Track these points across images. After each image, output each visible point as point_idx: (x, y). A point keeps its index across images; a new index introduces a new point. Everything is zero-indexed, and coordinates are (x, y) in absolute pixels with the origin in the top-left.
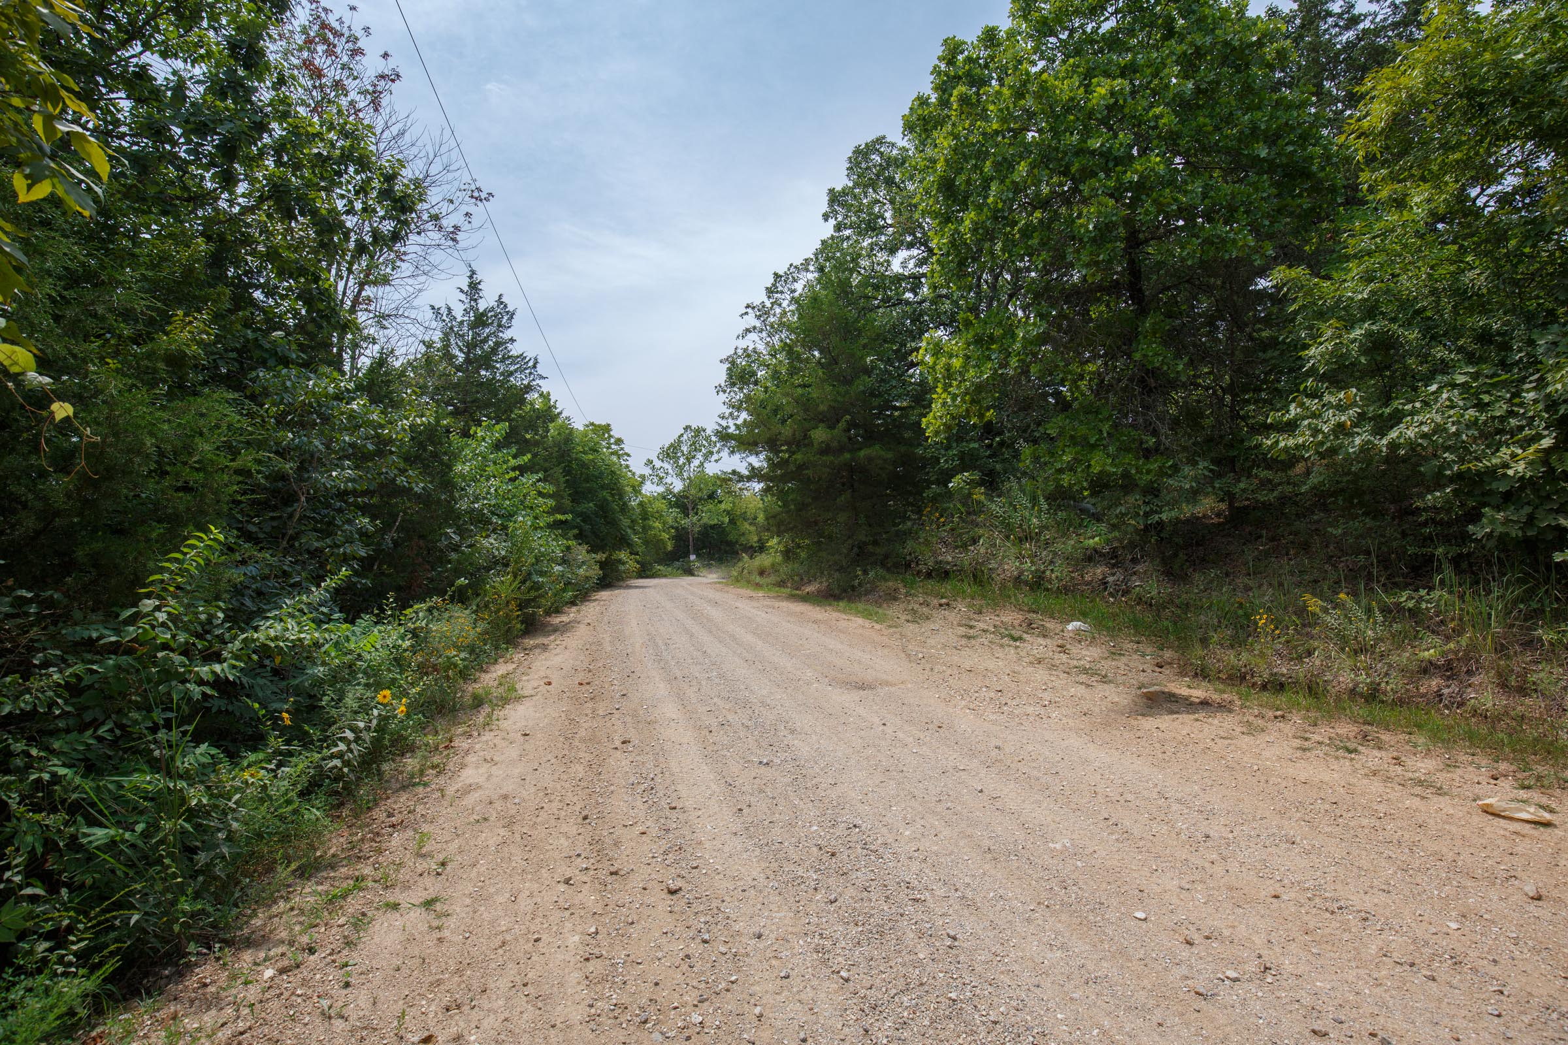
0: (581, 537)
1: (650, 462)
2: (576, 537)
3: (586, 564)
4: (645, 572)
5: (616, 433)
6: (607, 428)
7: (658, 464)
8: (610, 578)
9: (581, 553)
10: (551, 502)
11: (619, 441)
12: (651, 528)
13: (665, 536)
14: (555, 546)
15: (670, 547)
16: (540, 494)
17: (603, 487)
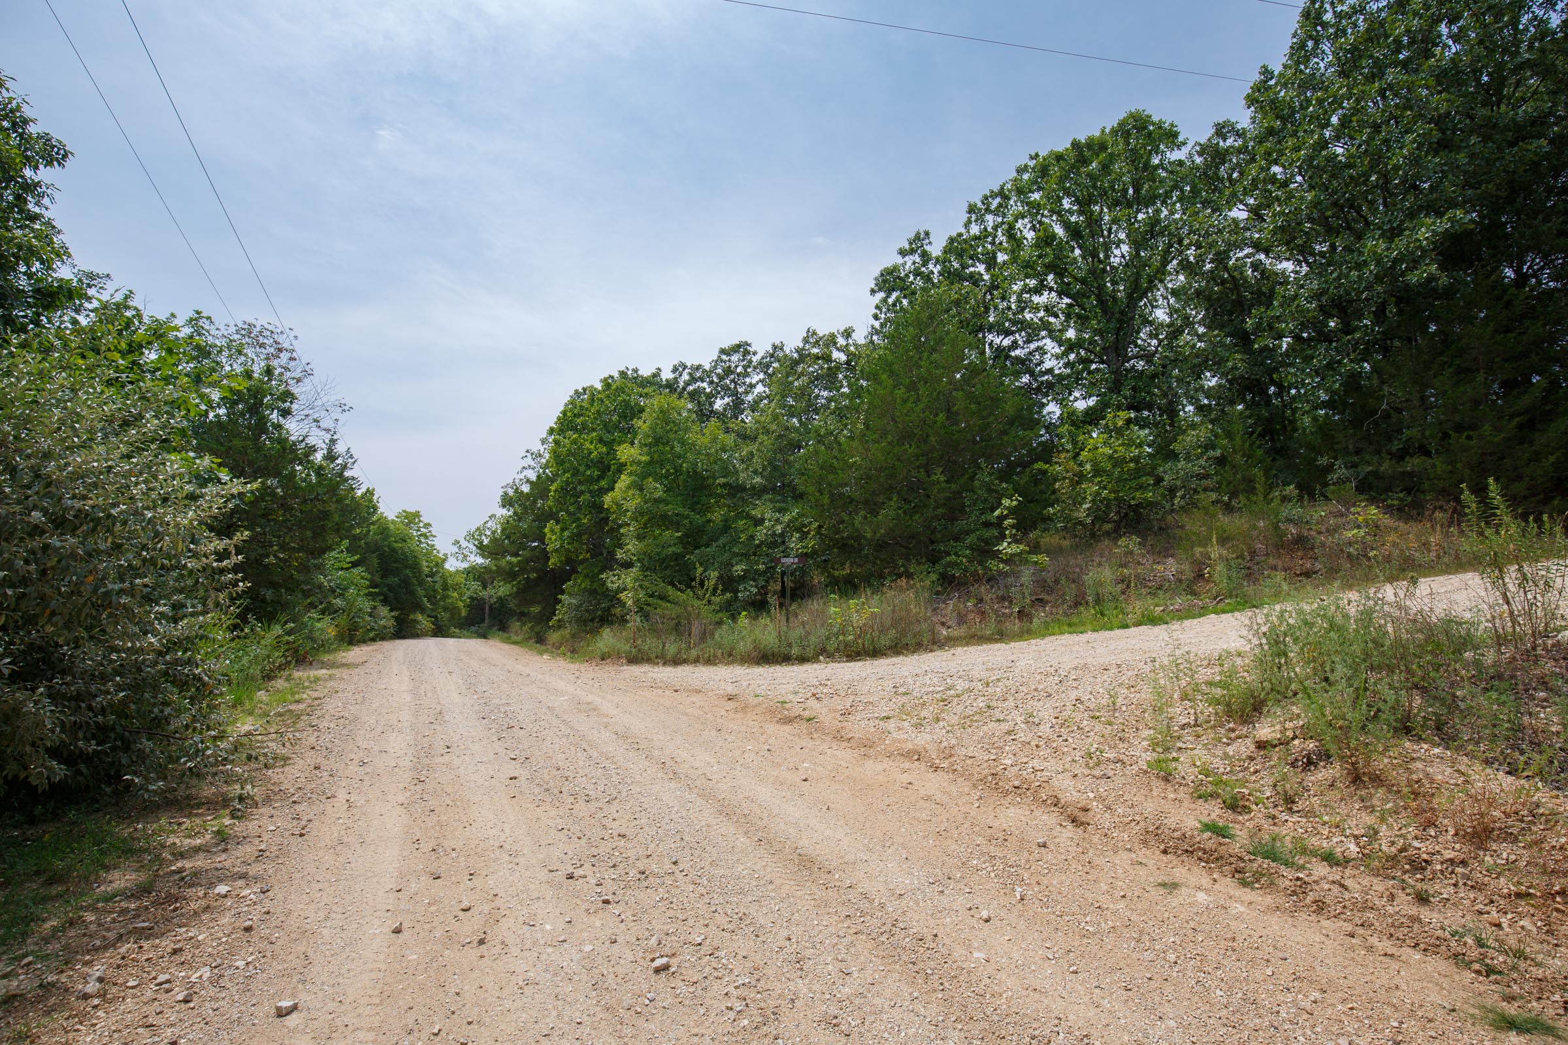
0: (385, 602)
1: (457, 542)
2: (381, 601)
3: (386, 617)
4: (439, 631)
5: (425, 519)
6: (417, 515)
7: (464, 544)
8: (404, 630)
9: (384, 611)
10: (367, 583)
11: (428, 525)
12: (448, 597)
13: (461, 604)
14: (367, 606)
15: (464, 613)
16: (362, 578)
17: (406, 567)
